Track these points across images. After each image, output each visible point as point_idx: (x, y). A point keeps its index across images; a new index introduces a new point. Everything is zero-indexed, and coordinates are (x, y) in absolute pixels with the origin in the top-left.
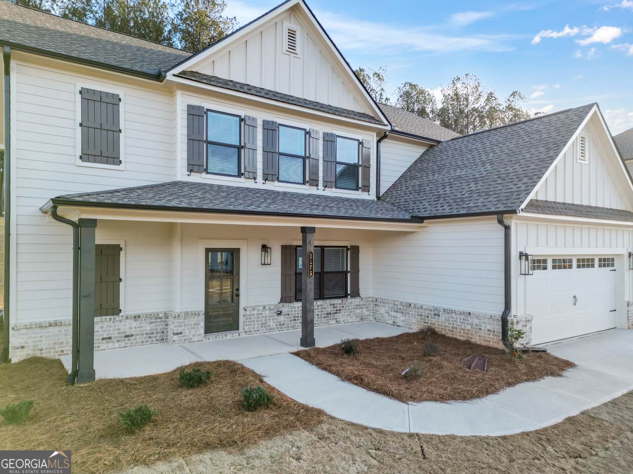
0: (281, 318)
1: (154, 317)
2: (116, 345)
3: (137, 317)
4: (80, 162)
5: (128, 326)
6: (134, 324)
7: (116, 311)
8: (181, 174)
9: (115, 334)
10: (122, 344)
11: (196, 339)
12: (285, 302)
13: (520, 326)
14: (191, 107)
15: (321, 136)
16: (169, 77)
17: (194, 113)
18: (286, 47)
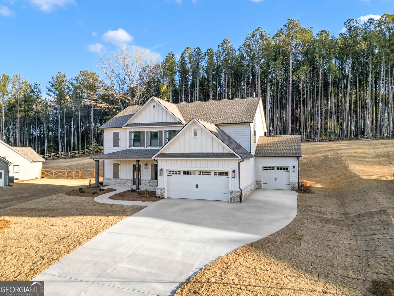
0: (150, 184)
1: (124, 180)
3: (121, 179)
4: (113, 147)
5: (120, 181)
7: (119, 178)
8: (128, 148)
12: (152, 180)
13: (159, 190)
14: (130, 132)
15: (163, 132)
16: (123, 127)
17: (130, 133)
18: (152, 110)
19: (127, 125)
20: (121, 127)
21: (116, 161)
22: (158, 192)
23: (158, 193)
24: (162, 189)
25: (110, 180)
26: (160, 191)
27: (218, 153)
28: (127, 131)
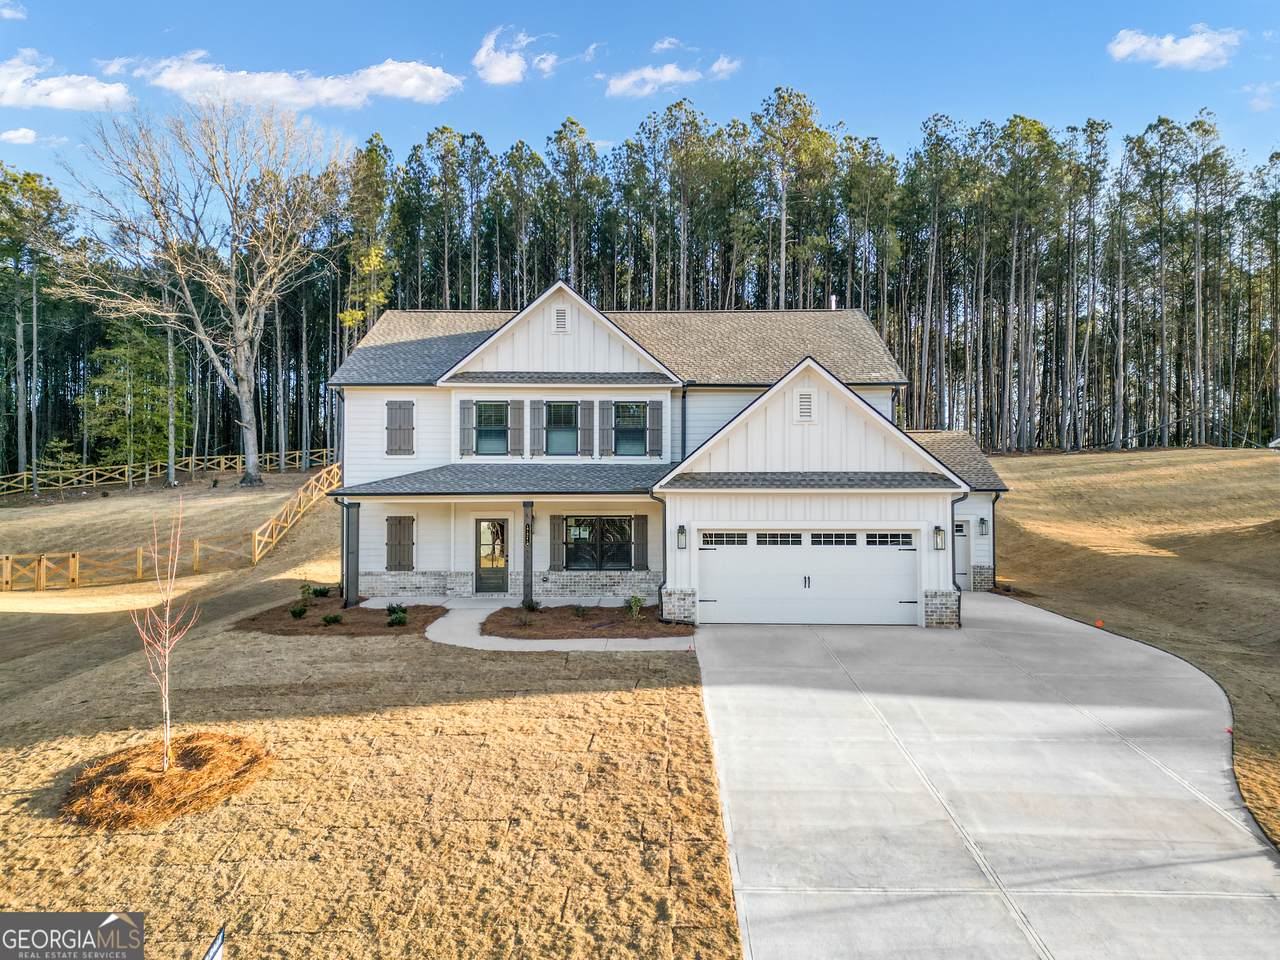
0: (548, 585)
1: (438, 575)
2: (410, 594)
3: (424, 574)
4: (386, 456)
5: (417, 580)
6: (423, 579)
7: (410, 567)
8: (455, 458)
9: (408, 585)
10: (414, 593)
11: (465, 595)
12: (554, 570)
13: (674, 598)
14: (463, 402)
15: (596, 405)
16: (439, 383)
17: (465, 406)
18: (554, 328)
19: (454, 378)
20: (430, 383)
21: (400, 506)
22: (671, 606)
23: (672, 609)
24: (685, 595)
25: (374, 578)
26: (677, 604)
27: (886, 473)
28: (450, 400)
